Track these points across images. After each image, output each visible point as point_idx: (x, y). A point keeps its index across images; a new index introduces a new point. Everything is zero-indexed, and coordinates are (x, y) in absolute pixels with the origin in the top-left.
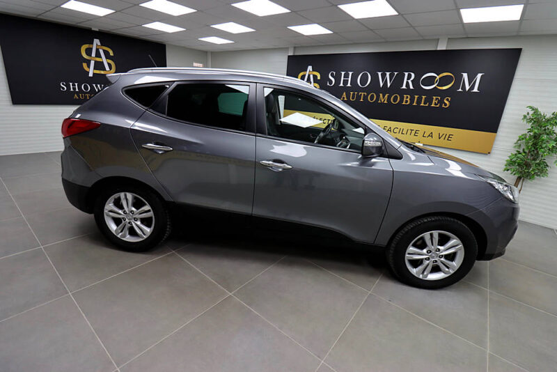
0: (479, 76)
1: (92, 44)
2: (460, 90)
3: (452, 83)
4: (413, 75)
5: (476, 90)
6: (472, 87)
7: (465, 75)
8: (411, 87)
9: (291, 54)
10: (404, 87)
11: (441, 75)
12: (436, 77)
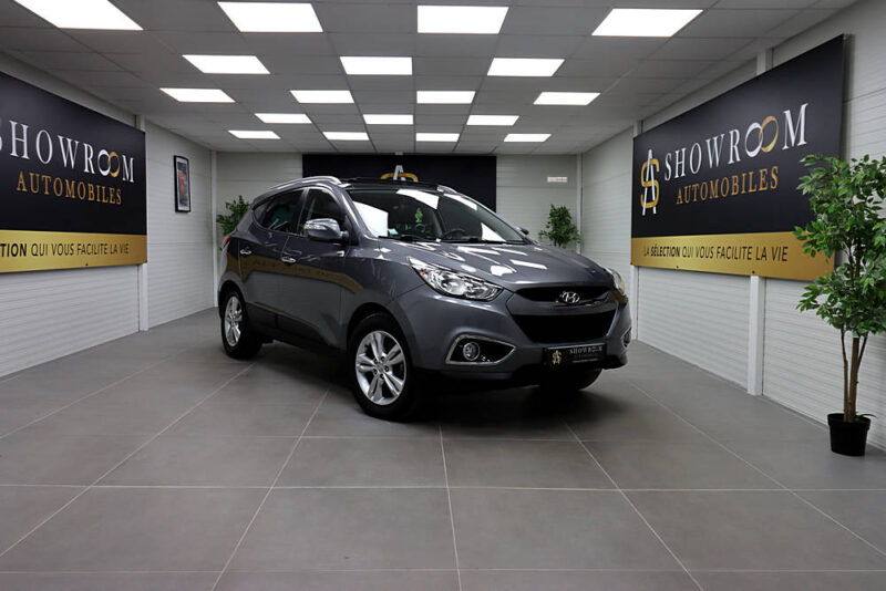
0: (803, 107)
1: (393, 171)
2: (786, 147)
3: (774, 142)
4: (737, 131)
5: (802, 142)
6: (797, 140)
7: (788, 113)
8: (738, 159)
9: (636, 135)
10: (731, 161)
11: (764, 124)
12: (758, 129)
